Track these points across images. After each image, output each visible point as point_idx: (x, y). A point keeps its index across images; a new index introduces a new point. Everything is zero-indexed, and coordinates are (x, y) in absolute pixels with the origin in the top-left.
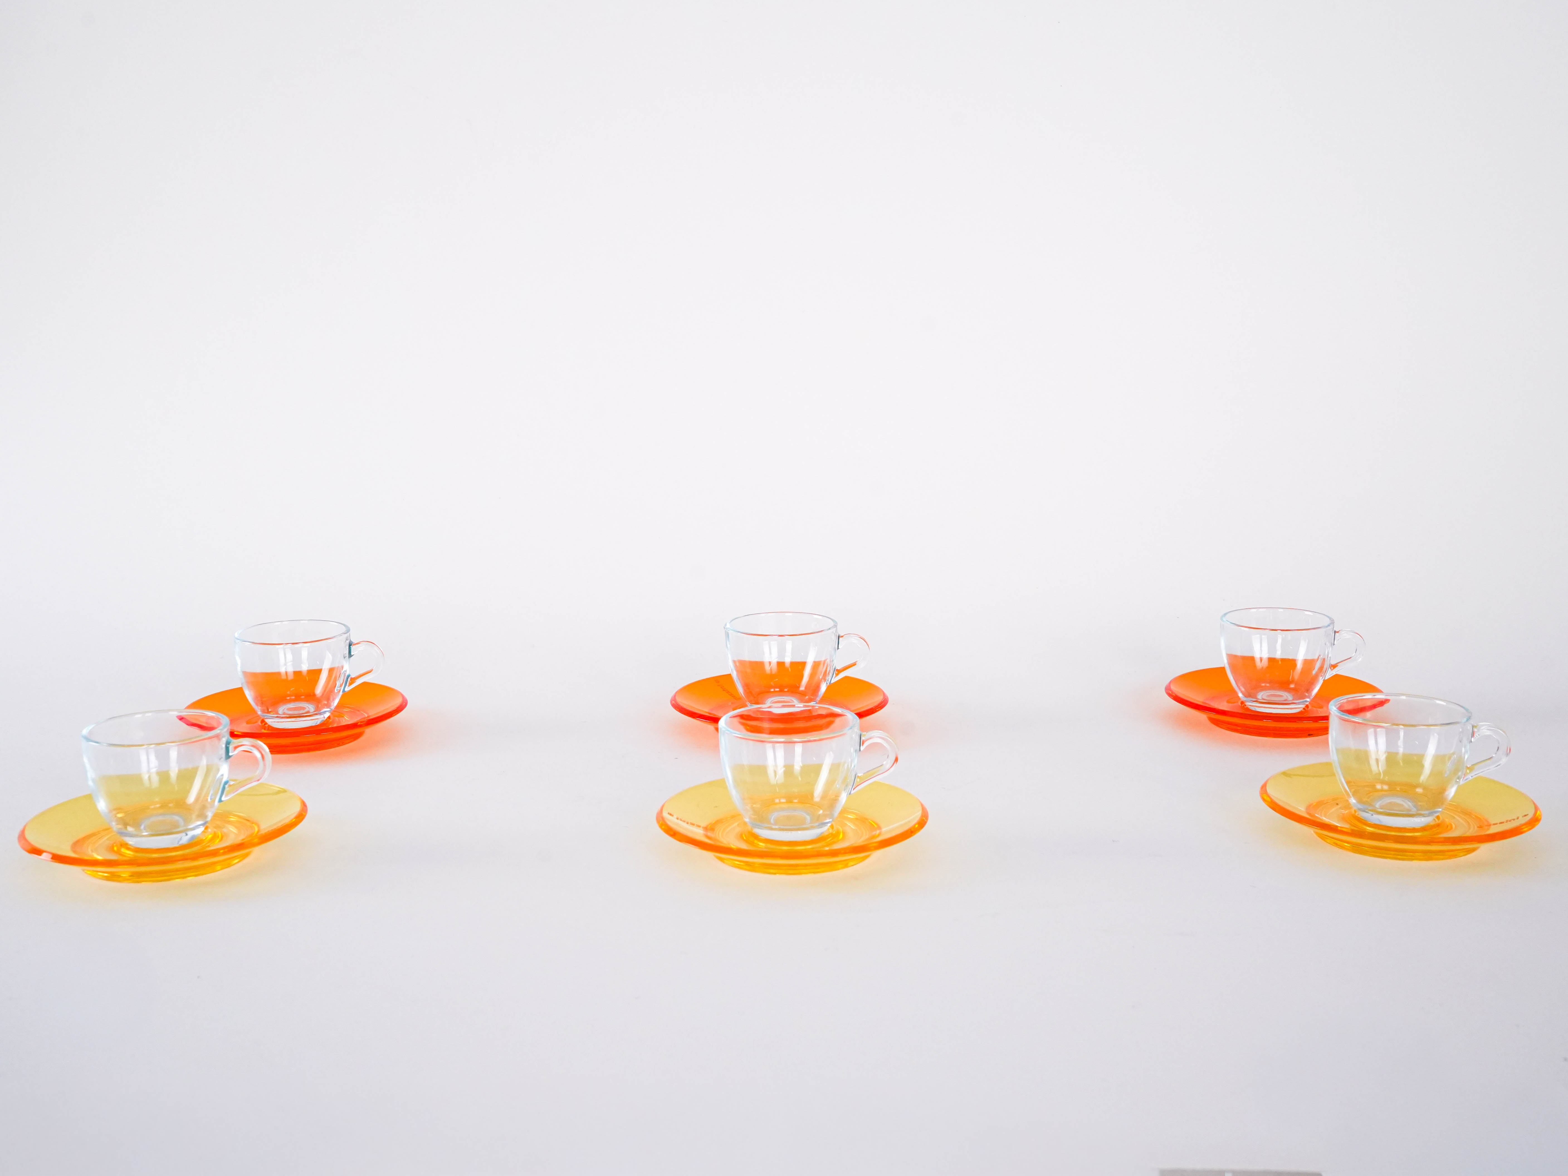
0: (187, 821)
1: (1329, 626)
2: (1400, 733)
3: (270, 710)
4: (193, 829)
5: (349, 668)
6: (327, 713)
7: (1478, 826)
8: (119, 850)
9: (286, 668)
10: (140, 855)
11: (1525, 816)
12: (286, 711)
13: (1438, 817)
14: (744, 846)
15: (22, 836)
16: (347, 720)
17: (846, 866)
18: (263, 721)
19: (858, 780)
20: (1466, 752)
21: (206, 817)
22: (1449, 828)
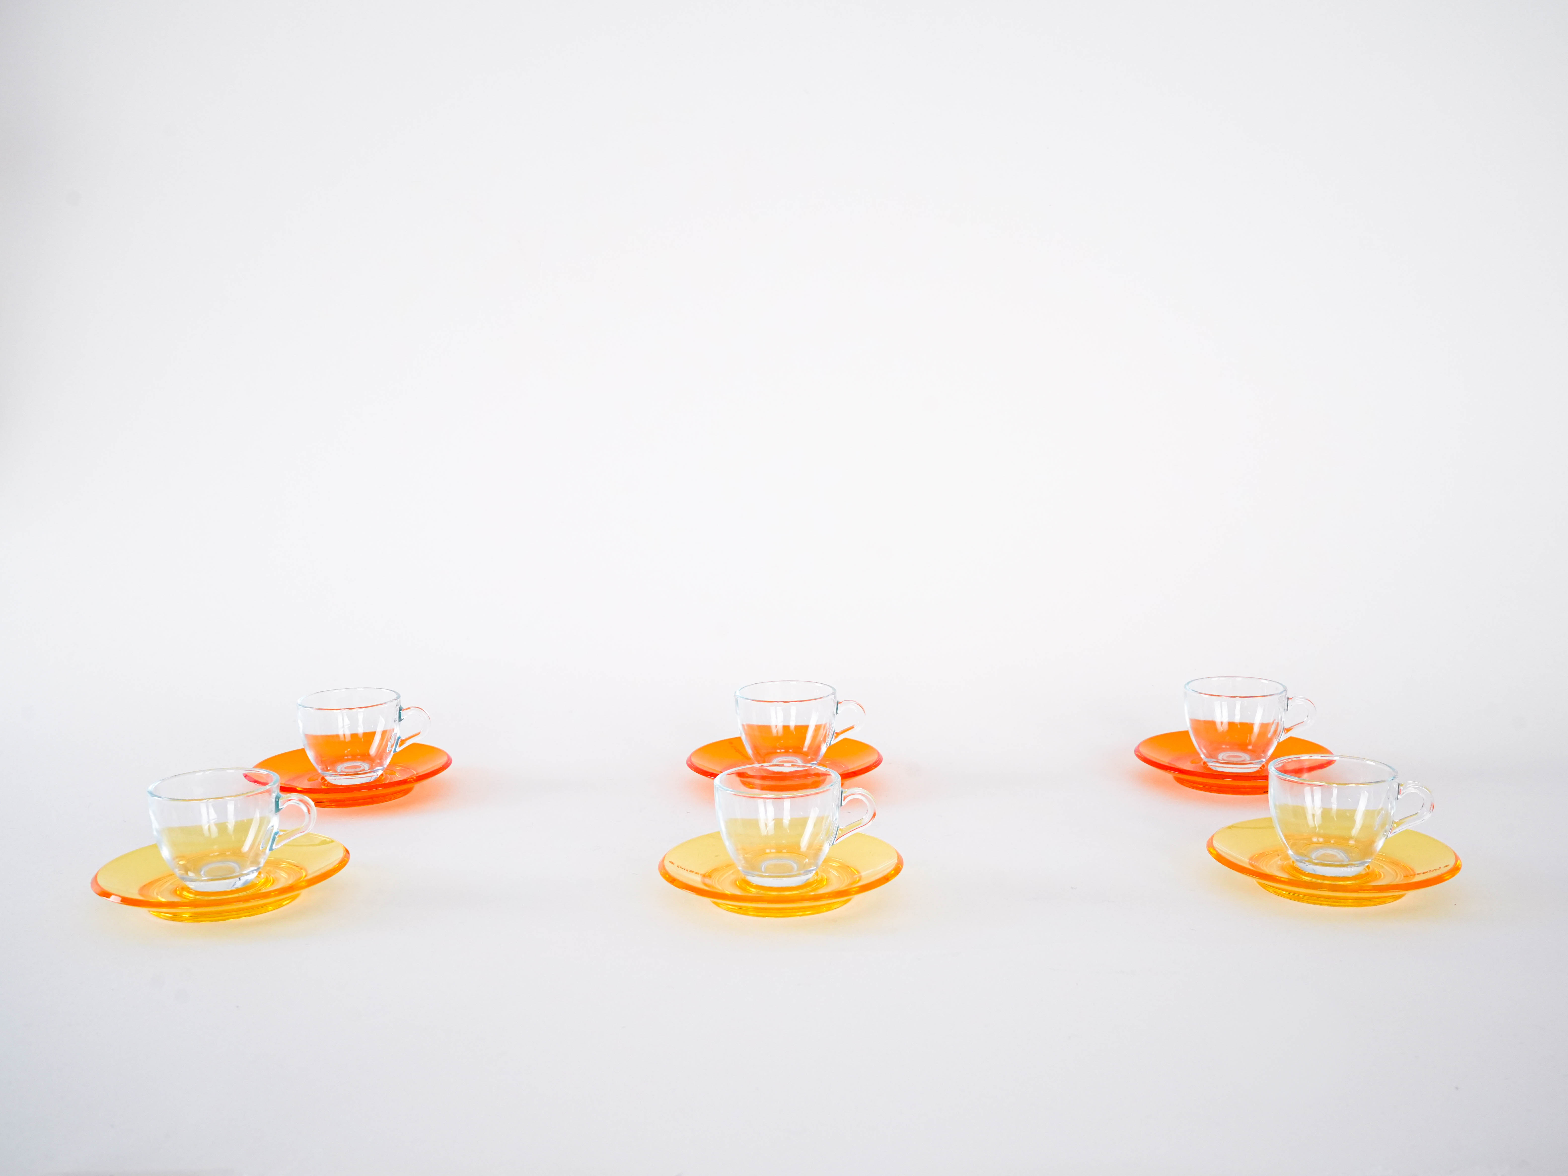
0: (242, 867)
1: (1281, 693)
2: (1334, 790)
3: (329, 769)
4: (247, 874)
5: (400, 731)
6: (380, 770)
7: (1405, 875)
8: (181, 893)
9: (344, 731)
10: (200, 897)
11: (1446, 866)
12: (343, 769)
13: (1368, 867)
14: (738, 892)
15: (95, 880)
16: (398, 777)
17: (829, 909)
18: (323, 778)
19: (840, 832)
20: (1392, 807)
21: (259, 863)
22: (1377, 876)
